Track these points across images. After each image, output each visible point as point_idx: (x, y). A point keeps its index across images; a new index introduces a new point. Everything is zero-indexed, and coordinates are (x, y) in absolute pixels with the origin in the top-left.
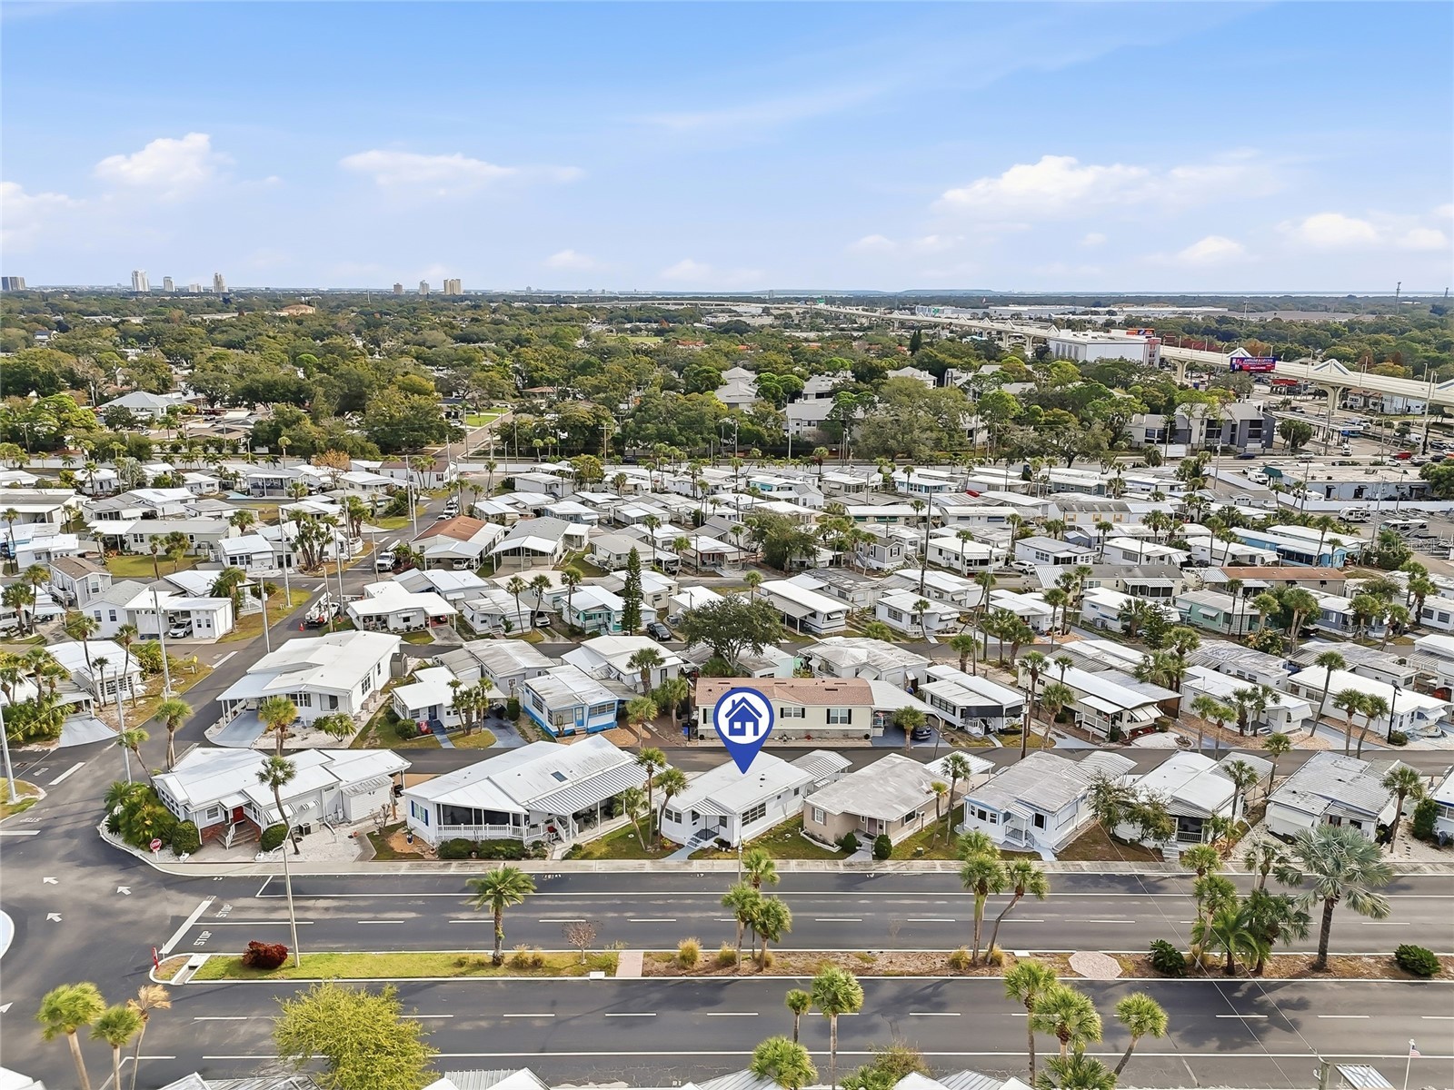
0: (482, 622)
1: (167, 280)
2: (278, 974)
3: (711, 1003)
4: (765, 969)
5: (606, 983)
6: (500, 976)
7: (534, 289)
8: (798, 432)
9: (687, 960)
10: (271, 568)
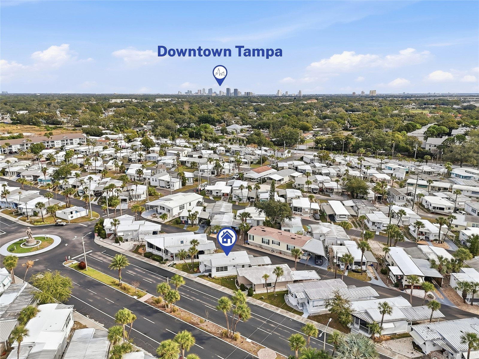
0: (235, 197)
1: (287, 92)
2: (82, 271)
3: (148, 315)
4: (172, 313)
5: (135, 300)
6: (116, 288)
7: (406, 93)
8: (430, 149)
9: (158, 302)
10: (209, 174)
